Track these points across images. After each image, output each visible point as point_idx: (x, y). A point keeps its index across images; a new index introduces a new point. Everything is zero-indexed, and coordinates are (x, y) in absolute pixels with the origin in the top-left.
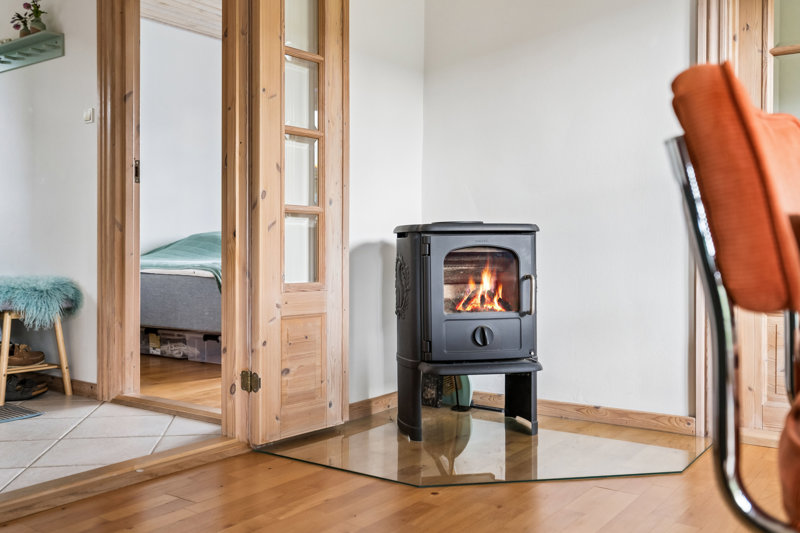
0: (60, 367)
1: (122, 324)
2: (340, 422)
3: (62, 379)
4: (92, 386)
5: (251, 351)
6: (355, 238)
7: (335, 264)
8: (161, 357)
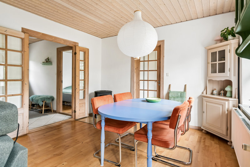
0: (51, 108)
1: (60, 102)
2: (87, 116)
3: (51, 110)
4: (56, 111)
5: (75, 108)
6: (90, 92)
7: (87, 96)
8: (67, 105)
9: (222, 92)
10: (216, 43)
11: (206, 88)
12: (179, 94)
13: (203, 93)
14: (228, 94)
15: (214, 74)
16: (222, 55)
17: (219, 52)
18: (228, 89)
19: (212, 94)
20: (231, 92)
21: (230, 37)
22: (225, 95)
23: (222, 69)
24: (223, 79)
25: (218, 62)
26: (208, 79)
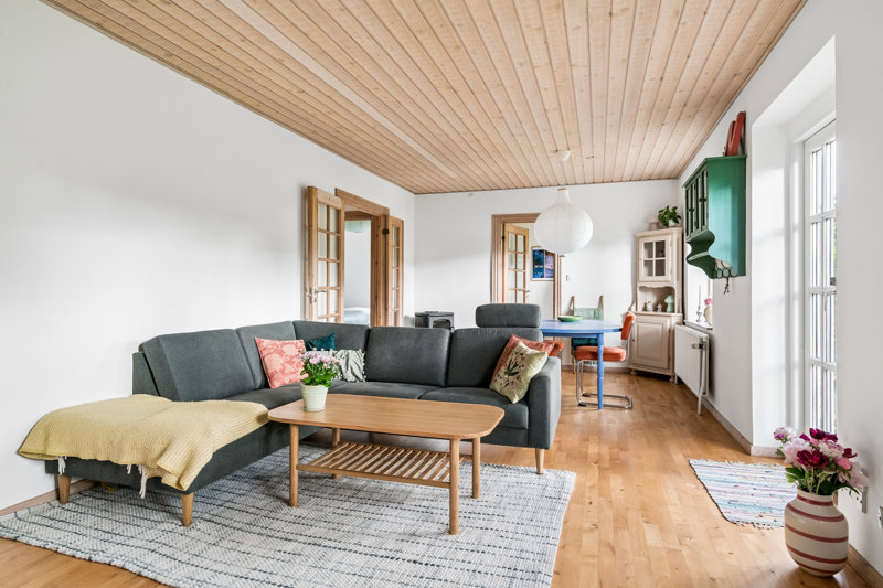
9: (660, 306)
10: (650, 229)
11: (635, 300)
12: (592, 313)
13: (630, 309)
14: (669, 309)
15: (650, 278)
16: (661, 247)
17: (657, 243)
18: (668, 300)
19: (645, 309)
20: (673, 305)
21: (671, 223)
22: (664, 310)
23: (661, 270)
24: (662, 285)
25: (654, 259)
26: (639, 285)
